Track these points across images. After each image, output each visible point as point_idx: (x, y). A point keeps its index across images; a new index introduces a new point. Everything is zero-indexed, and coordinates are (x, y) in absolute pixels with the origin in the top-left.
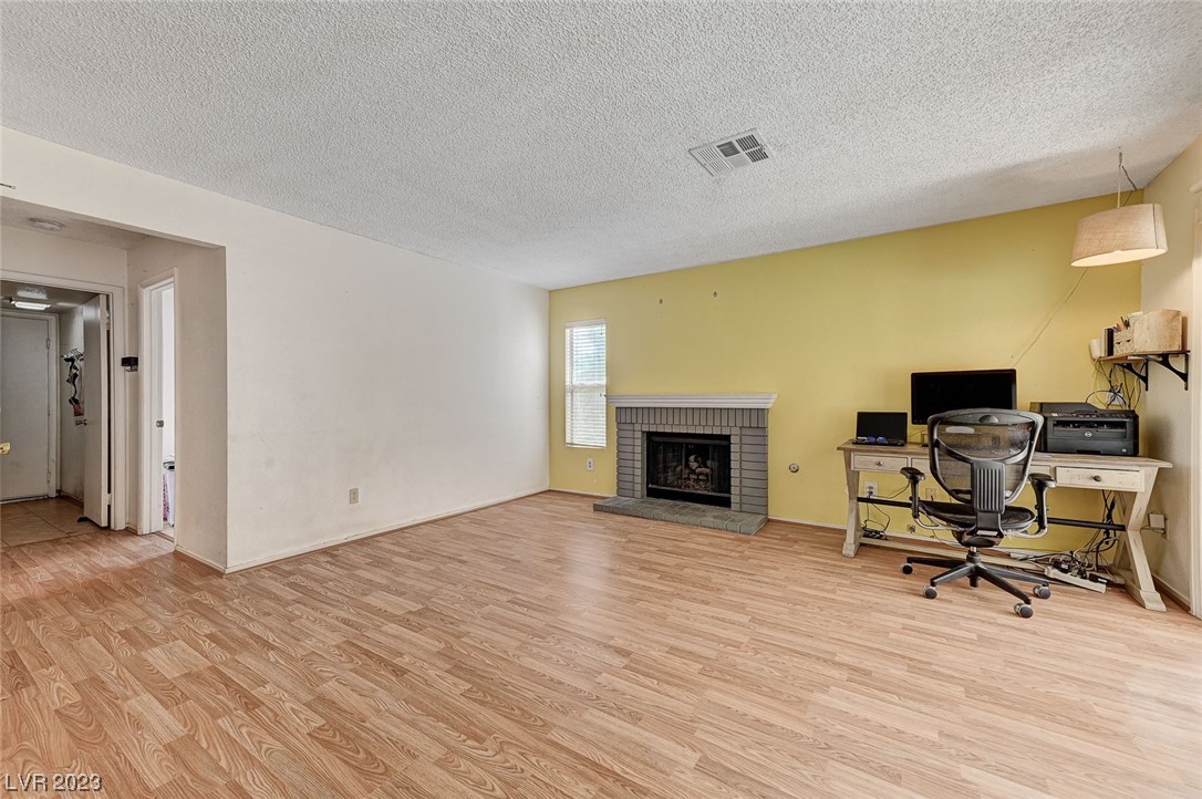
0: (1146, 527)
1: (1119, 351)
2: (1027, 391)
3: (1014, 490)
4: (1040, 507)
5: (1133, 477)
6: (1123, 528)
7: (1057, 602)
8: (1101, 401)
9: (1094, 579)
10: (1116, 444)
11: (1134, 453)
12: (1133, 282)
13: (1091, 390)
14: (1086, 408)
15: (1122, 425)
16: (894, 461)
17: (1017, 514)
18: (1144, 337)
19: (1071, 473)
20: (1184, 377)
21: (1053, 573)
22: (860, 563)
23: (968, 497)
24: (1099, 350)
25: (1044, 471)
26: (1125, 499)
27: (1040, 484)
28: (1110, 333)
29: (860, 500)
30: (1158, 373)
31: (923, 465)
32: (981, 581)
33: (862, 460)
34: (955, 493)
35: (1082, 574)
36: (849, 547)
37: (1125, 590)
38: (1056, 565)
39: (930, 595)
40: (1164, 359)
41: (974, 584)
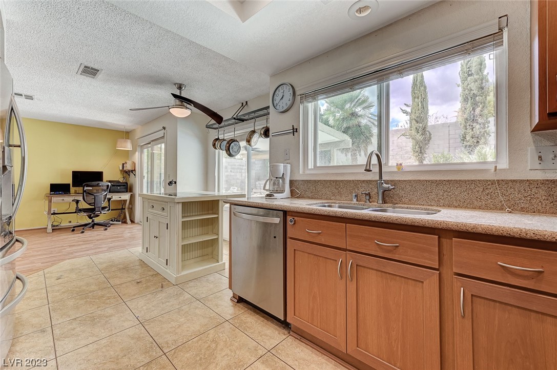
0: (129, 208)
1: (125, 169)
2: (106, 177)
3: (104, 201)
4: (109, 205)
5: (126, 197)
6: (125, 209)
7: (112, 227)
8: (121, 180)
9: (119, 221)
10: (123, 190)
11: (127, 192)
12: (127, 154)
13: (119, 177)
14: (118, 182)
15: (125, 185)
16: (68, 199)
17: (103, 208)
18: (128, 167)
19: (115, 197)
20: (135, 175)
21: (111, 222)
22: (55, 233)
23: (93, 204)
24: (121, 168)
25: (110, 197)
26: (125, 201)
27: (109, 199)
28: (123, 164)
29: (52, 214)
30: (131, 174)
31: (81, 198)
32: (95, 226)
33: (57, 199)
34: (90, 204)
35: (117, 221)
36: (50, 229)
37: (125, 222)
38: (112, 221)
39: (83, 232)
40: (132, 171)
41: (93, 228)
